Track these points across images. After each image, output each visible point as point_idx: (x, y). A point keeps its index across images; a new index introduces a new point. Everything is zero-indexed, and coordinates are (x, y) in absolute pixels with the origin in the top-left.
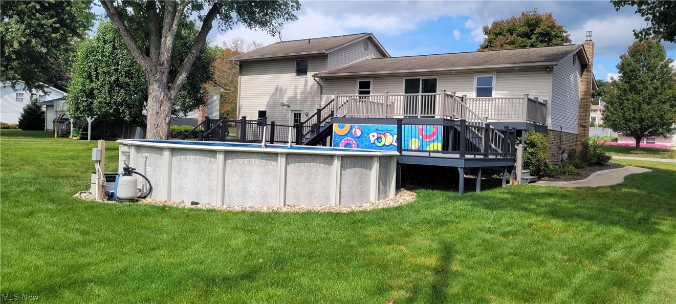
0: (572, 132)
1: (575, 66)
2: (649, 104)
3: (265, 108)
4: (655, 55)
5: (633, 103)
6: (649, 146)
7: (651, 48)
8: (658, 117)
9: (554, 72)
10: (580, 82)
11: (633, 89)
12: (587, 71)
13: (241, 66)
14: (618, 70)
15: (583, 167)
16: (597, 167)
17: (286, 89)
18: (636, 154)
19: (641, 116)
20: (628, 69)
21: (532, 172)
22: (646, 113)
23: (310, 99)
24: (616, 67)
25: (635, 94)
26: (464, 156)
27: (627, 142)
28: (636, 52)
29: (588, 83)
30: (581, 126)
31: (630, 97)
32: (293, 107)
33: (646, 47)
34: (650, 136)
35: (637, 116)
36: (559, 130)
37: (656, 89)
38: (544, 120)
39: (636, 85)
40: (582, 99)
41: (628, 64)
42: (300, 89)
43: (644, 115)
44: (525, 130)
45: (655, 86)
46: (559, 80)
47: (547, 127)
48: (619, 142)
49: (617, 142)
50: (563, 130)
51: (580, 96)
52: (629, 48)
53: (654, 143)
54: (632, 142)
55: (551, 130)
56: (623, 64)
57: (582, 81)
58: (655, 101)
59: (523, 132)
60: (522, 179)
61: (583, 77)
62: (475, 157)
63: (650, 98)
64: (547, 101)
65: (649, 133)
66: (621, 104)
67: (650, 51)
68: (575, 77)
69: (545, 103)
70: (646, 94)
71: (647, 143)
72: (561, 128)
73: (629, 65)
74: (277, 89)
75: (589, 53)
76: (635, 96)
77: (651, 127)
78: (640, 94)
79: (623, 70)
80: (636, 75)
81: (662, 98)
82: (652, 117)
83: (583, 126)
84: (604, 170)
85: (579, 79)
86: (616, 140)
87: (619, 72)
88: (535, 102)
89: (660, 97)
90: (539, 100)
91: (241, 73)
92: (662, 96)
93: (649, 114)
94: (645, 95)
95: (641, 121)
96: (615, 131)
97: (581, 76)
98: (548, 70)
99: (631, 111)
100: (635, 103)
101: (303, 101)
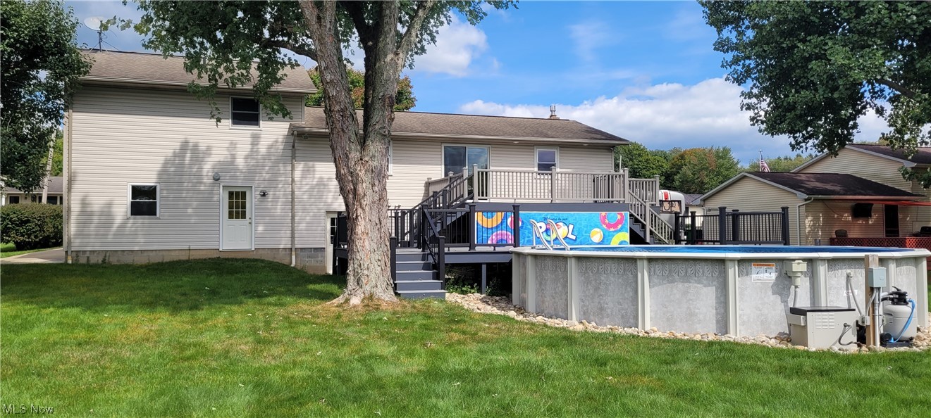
3: (154, 180)
17: (209, 149)
23: (267, 168)
32: (227, 179)
42: (243, 149)
74: (185, 145)
101: (251, 172)
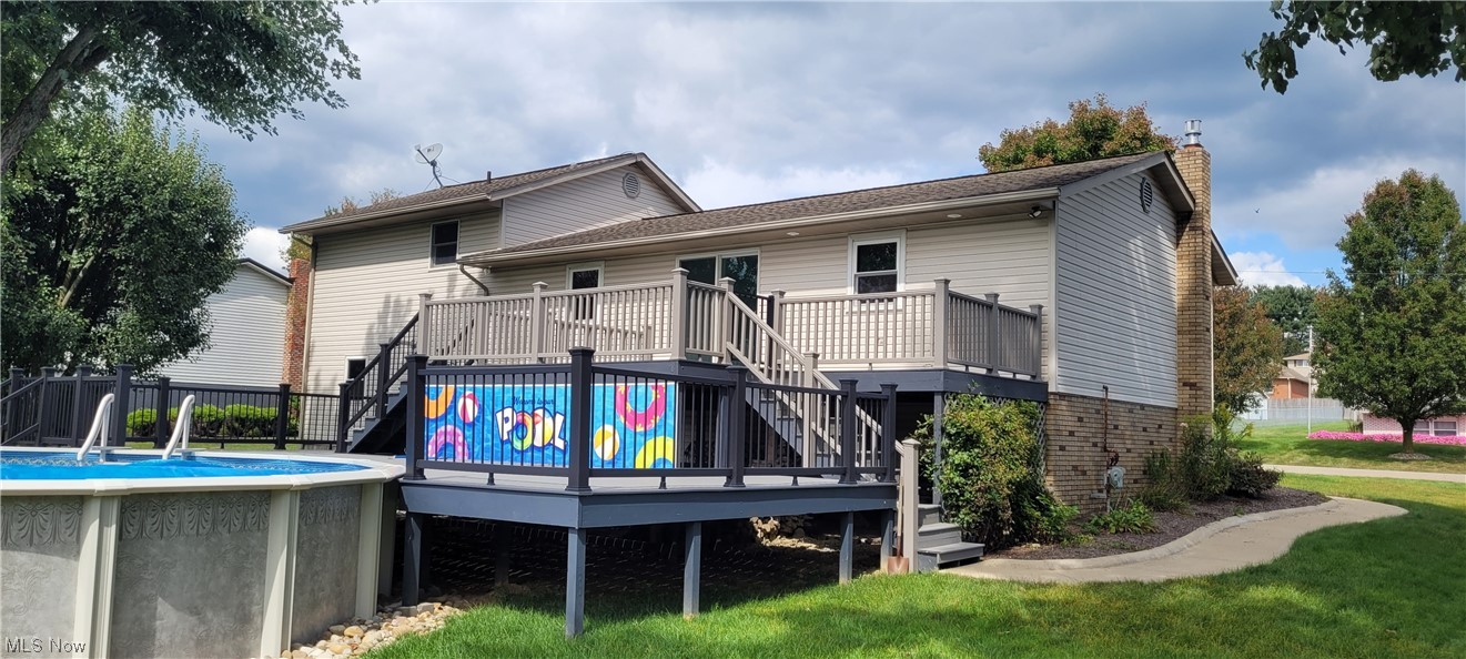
0: (1152, 402)
1: (1151, 214)
2: (1426, 334)
4: (1431, 213)
5: (1385, 334)
6: (1442, 440)
7: (1418, 197)
8: (1451, 367)
9: (1061, 222)
10: (1175, 259)
11: (1383, 298)
12: (1193, 229)
13: (315, 247)
14: (1343, 254)
15: (1176, 507)
16: (1232, 506)
17: (409, 302)
18: (1404, 461)
19: (1407, 364)
20: (1366, 250)
21: (968, 528)
22: (1421, 359)
24: (1337, 245)
25: (1389, 311)
26: (740, 481)
27: (1387, 433)
28: (1384, 208)
29: (1197, 263)
30: (1185, 384)
31: (1378, 319)
33: (1406, 197)
34: (1438, 415)
35: (1399, 366)
36: (1101, 395)
37: (1439, 297)
38: (1036, 365)
39: (1388, 290)
40: (1182, 309)
41: (1366, 239)
43: (1415, 363)
44: (943, 393)
45: (1435, 289)
46: (1080, 246)
47: (1046, 384)
48: (1367, 432)
49: (1362, 432)
50: (1112, 396)
51: (1177, 298)
52: (1366, 200)
53: (1454, 433)
54: (1394, 431)
55: (1062, 396)
56: (1353, 239)
57: (1180, 257)
58: (1438, 328)
59: (938, 399)
60: (919, 553)
61: (1184, 248)
62: (795, 482)
63: (1425, 321)
64: (1040, 307)
65: (1434, 407)
66: (1357, 337)
67: (1418, 204)
68: (1155, 244)
69: (1036, 312)
70: (1414, 310)
71: (1436, 433)
72: (1106, 388)
73: (1368, 240)
74: (388, 302)
75: (1196, 181)
76: (1388, 316)
77: (1437, 393)
78: (1398, 311)
79: (1354, 253)
80: (1386, 265)
81: (1454, 319)
82: (1435, 368)
83: (1192, 386)
84: (1251, 512)
85: (1170, 252)
86: (1360, 427)
87: (1346, 260)
88: (990, 307)
89: (1449, 316)
90: (1002, 301)
91: (315, 266)
92: (1456, 314)
93: (1429, 362)
94: (1411, 313)
95: (1412, 377)
96: (1348, 403)
97: (1177, 245)
98: (1037, 214)
99: (1382, 355)
100: (1392, 333)
